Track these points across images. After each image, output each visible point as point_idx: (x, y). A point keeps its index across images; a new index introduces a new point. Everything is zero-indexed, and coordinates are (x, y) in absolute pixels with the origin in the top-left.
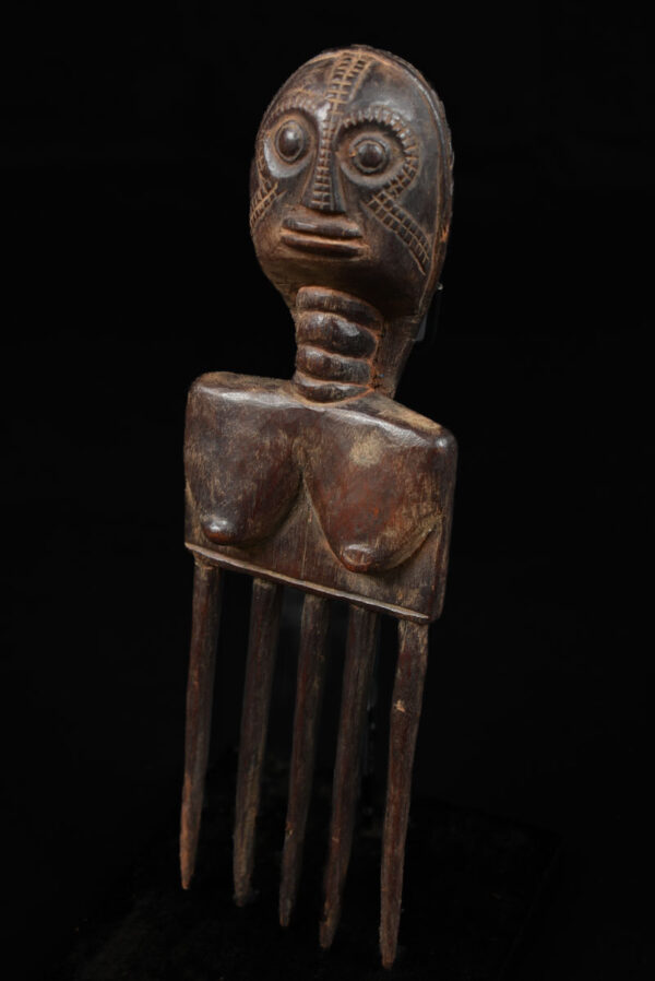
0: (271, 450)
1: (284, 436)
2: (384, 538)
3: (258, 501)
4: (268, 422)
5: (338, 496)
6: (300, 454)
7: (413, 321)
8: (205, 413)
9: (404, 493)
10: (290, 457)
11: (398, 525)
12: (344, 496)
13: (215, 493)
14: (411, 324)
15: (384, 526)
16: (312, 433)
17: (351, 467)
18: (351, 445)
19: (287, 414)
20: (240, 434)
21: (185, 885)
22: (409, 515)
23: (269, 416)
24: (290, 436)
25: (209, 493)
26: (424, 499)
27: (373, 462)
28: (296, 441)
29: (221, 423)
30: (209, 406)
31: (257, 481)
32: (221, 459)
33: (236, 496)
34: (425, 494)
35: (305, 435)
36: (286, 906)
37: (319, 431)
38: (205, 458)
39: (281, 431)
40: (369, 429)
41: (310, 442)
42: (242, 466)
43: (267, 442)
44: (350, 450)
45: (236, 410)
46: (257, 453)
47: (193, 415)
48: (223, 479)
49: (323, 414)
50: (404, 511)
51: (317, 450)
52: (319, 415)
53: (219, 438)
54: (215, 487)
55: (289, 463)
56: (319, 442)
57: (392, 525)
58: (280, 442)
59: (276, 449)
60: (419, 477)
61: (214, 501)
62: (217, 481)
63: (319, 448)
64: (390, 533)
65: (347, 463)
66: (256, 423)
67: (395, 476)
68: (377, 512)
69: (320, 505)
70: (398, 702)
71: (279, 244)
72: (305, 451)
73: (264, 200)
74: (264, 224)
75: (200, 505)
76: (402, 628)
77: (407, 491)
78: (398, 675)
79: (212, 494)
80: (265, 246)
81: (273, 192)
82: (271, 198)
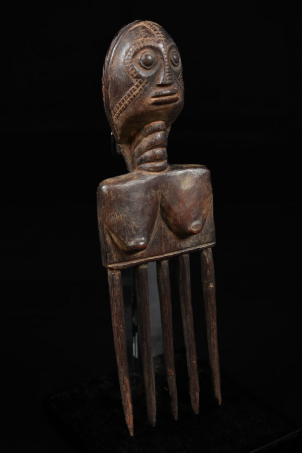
0: (151, 200)
1: (154, 191)
2: (203, 214)
4: (147, 188)
5: (181, 206)
8: (119, 196)
9: (205, 193)
10: (156, 199)
11: (206, 207)
12: (184, 205)
13: (135, 228)
15: (202, 210)
16: (164, 185)
17: (183, 192)
20: (138, 198)
21: (132, 434)
22: (208, 202)
23: (147, 185)
25: (131, 230)
26: (211, 193)
27: (191, 186)
28: (158, 191)
29: (128, 196)
30: (120, 192)
31: (149, 215)
32: (133, 212)
33: (144, 225)
34: (210, 191)
35: (161, 187)
38: (124, 216)
39: (152, 190)
40: (185, 175)
41: (164, 189)
42: (143, 211)
43: (149, 197)
44: (180, 185)
45: (133, 189)
46: (146, 203)
47: (112, 199)
48: (136, 221)
49: (166, 175)
50: (207, 200)
51: (167, 192)
52: (165, 177)
53: (129, 203)
54: (134, 226)
55: (156, 202)
56: (168, 188)
57: (204, 208)
58: (153, 194)
59: (152, 197)
61: (134, 232)
62: (134, 223)
63: (168, 190)
64: (204, 212)
66: (143, 190)
67: (201, 188)
68: (198, 205)
69: (173, 214)
70: (210, 285)
71: (150, 105)
72: (162, 194)
73: (139, 89)
74: (139, 99)
75: (127, 238)
76: (205, 253)
77: (206, 192)
78: (208, 273)
79: (133, 230)
80: (141, 109)
81: (144, 84)
82: (143, 87)
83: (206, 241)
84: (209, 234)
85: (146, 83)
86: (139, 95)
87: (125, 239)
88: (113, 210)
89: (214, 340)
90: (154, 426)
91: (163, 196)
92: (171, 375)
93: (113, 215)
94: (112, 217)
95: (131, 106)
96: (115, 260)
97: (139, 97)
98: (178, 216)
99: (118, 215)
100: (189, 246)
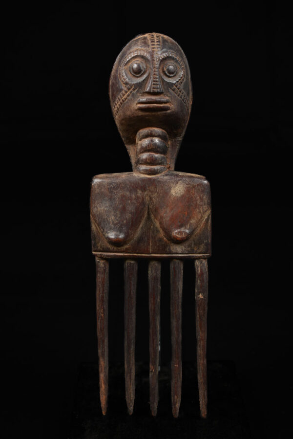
0: (135, 199)
1: (140, 192)
2: (191, 223)
3: (132, 222)
4: (133, 187)
5: (168, 211)
6: (147, 198)
7: (180, 139)
8: (103, 190)
10: (143, 200)
11: (196, 217)
13: (113, 222)
14: (179, 141)
15: (190, 218)
16: (152, 188)
17: (172, 198)
18: (170, 189)
19: (140, 182)
21: (104, 413)
22: (200, 212)
23: (133, 185)
24: (142, 192)
25: (109, 223)
26: (205, 204)
27: (182, 194)
28: (146, 193)
31: (131, 213)
32: (113, 207)
33: (123, 222)
34: (204, 202)
35: (149, 190)
36: (154, 406)
37: (156, 187)
38: (105, 209)
39: (138, 190)
41: (152, 192)
42: (124, 208)
43: (134, 196)
44: (170, 191)
46: (130, 202)
47: (96, 192)
48: (116, 216)
49: (156, 179)
50: (198, 211)
51: (155, 195)
52: (154, 180)
53: (111, 199)
54: (112, 220)
55: (143, 203)
56: (156, 191)
57: (193, 218)
58: (139, 195)
59: (137, 198)
60: (201, 196)
61: (112, 225)
62: (113, 217)
63: (156, 194)
64: (193, 221)
65: (170, 197)
66: (128, 189)
67: (192, 197)
68: (186, 213)
69: (159, 217)
70: (199, 295)
71: (136, 110)
72: (150, 196)
73: (127, 94)
74: (127, 104)
75: (105, 230)
76: (197, 263)
77: (198, 202)
78: (198, 283)
79: (111, 223)
80: (128, 113)
81: (131, 90)
82: (131, 93)
83: (199, 251)
84: (203, 245)
85: (134, 90)
86: (127, 100)
87: (103, 230)
88: (97, 202)
89: (200, 351)
90: (131, 414)
91: (151, 198)
92: (152, 371)
93: (96, 207)
94: (95, 208)
95: (121, 109)
96: (99, 248)
97: (127, 102)
98: (164, 220)
99: (100, 207)
100: (180, 252)
